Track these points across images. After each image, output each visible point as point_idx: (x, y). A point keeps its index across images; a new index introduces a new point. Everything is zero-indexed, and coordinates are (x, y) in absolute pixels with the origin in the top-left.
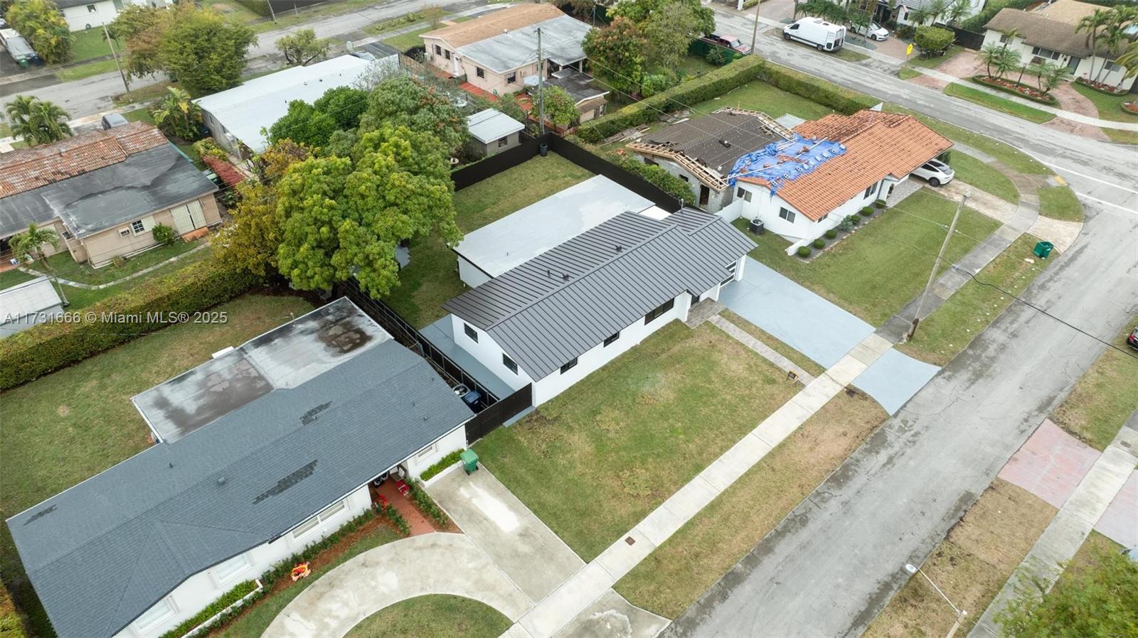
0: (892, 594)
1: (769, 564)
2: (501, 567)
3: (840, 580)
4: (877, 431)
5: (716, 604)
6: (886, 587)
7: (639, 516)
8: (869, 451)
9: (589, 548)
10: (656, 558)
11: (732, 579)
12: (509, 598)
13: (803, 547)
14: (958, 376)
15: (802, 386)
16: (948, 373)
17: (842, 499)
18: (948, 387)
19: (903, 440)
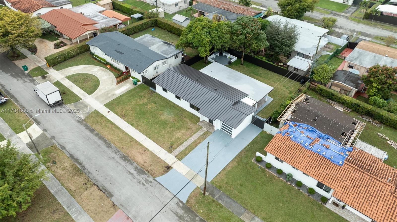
0: (78, 165)
2: (105, 92)
3: (85, 153)
5: (86, 127)
8: (137, 168)
9: (108, 105)
12: (96, 94)
13: (99, 146)
14: (180, 208)
15: (170, 153)
16: (181, 205)
17: (116, 158)
18: (173, 204)
19: (141, 179)
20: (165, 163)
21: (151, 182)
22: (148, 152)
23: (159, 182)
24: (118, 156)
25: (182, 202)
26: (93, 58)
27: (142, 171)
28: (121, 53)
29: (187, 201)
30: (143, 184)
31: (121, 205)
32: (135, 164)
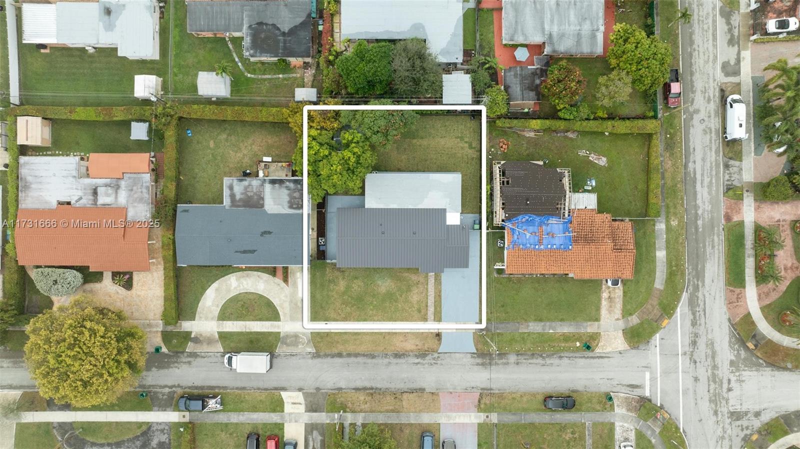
0: (371, 391)
1: (352, 359)
2: (290, 305)
3: (363, 378)
4: (427, 353)
5: (329, 357)
6: (372, 389)
7: (335, 320)
8: (416, 356)
9: (315, 317)
10: (328, 334)
11: (340, 355)
12: (285, 314)
13: (365, 363)
14: (477, 359)
15: (427, 321)
16: (475, 356)
17: (390, 361)
18: (468, 360)
19: (430, 361)
20: (432, 333)
21: (439, 357)
22: (410, 335)
23: (444, 353)
24: (391, 358)
25: (474, 353)
27: (423, 354)
29: (477, 349)
30: (435, 363)
31: (437, 390)
32: (411, 353)
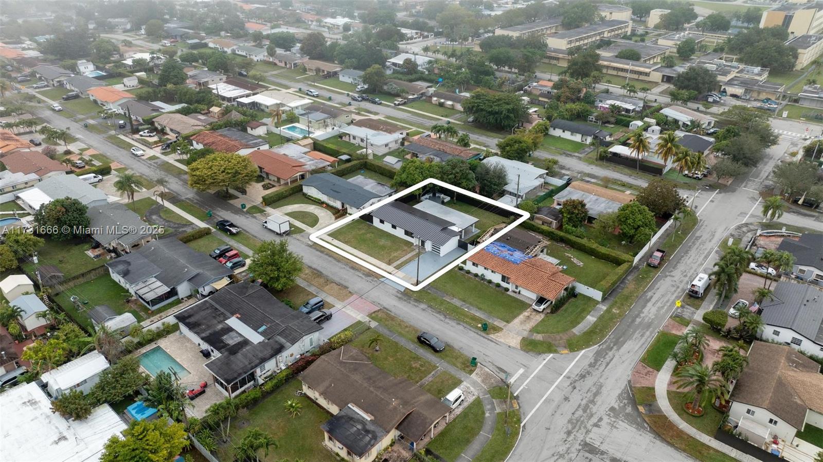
0: (316, 272)
2: (326, 225)
3: (321, 265)
4: (372, 276)
7: (340, 240)
12: (318, 227)
14: (399, 294)
15: (390, 265)
17: (346, 268)
18: (393, 291)
19: (368, 280)
21: (376, 281)
23: (382, 281)
25: (400, 291)
26: (307, 198)
27: (368, 275)
28: (338, 192)
29: (404, 291)
30: (370, 282)
31: (355, 292)
